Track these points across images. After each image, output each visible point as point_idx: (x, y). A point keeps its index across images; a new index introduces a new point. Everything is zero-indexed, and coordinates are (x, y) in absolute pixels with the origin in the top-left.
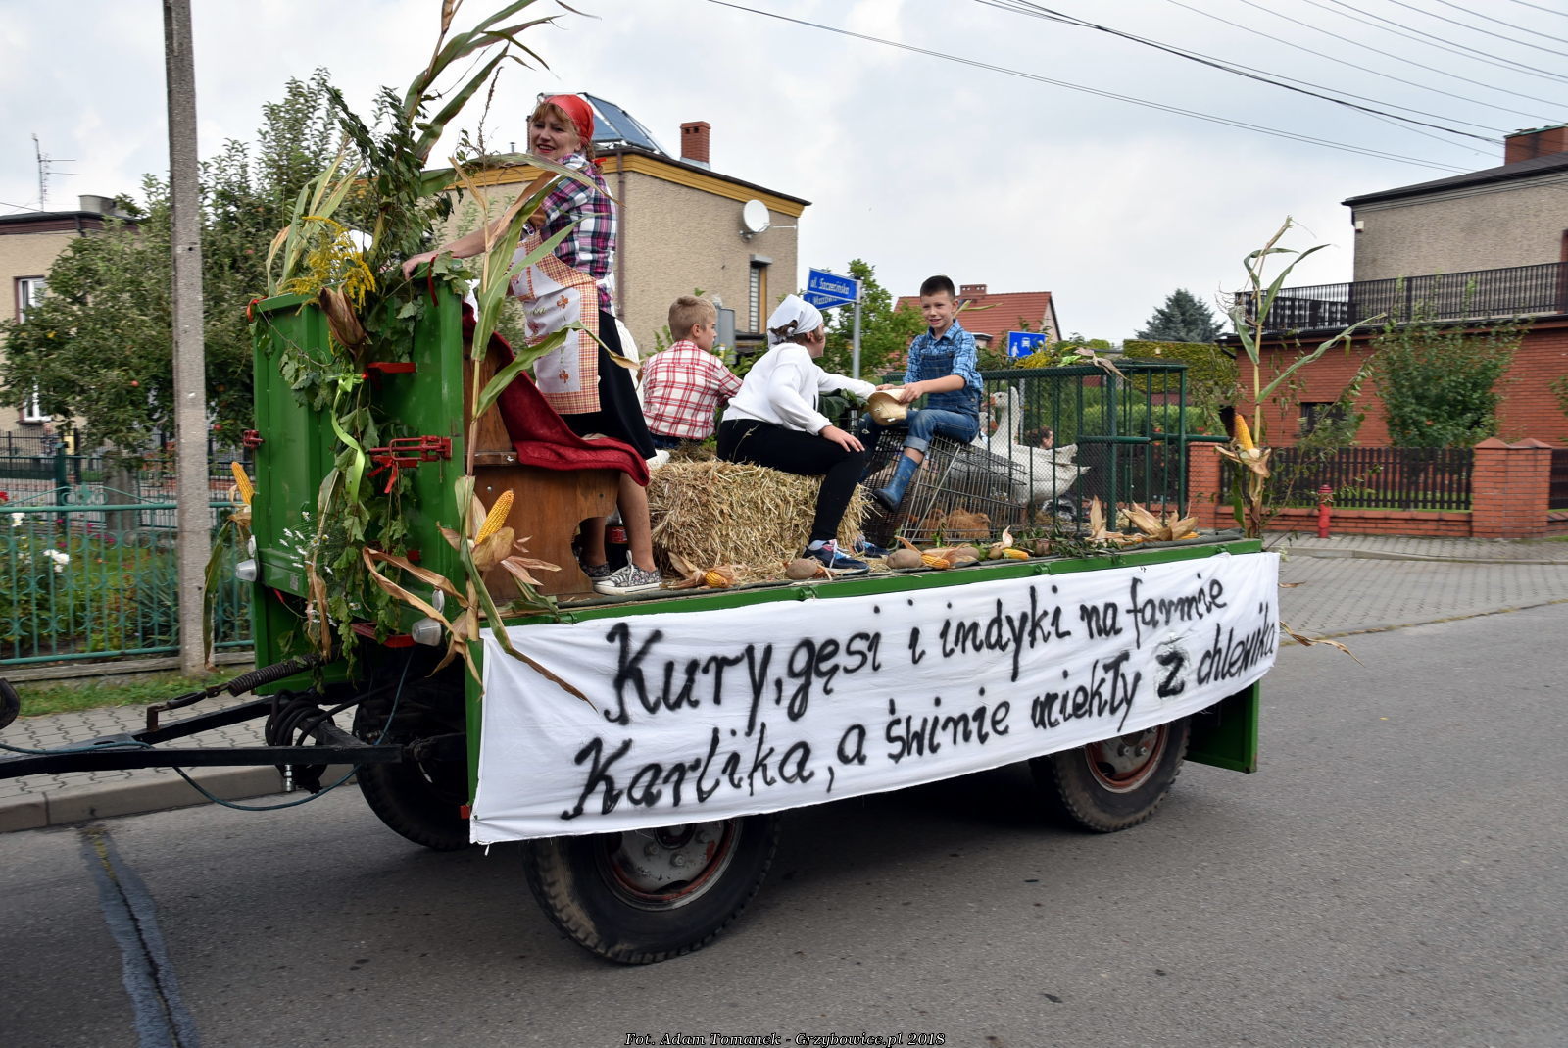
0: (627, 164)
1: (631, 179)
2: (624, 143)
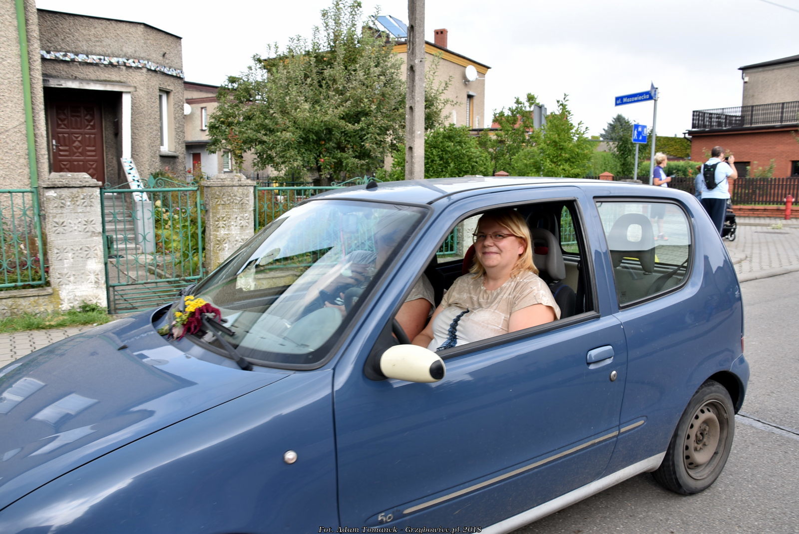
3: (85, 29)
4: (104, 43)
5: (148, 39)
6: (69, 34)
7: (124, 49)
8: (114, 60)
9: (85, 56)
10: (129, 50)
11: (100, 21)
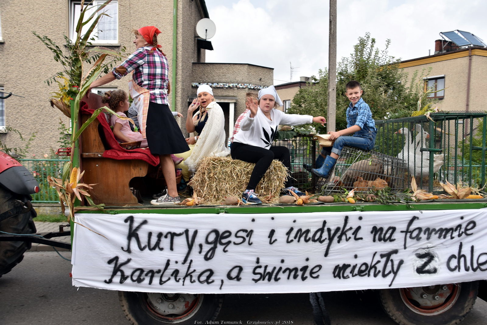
0: (473, 53)
1: (474, 58)
2: (472, 46)
3: (218, 70)
4: (227, 76)
5: (250, 72)
6: (210, 73)
7: (237, 79)
8: (231, 85)
9: (216, 84)
10: (239, 79)
11: (225, 65)
